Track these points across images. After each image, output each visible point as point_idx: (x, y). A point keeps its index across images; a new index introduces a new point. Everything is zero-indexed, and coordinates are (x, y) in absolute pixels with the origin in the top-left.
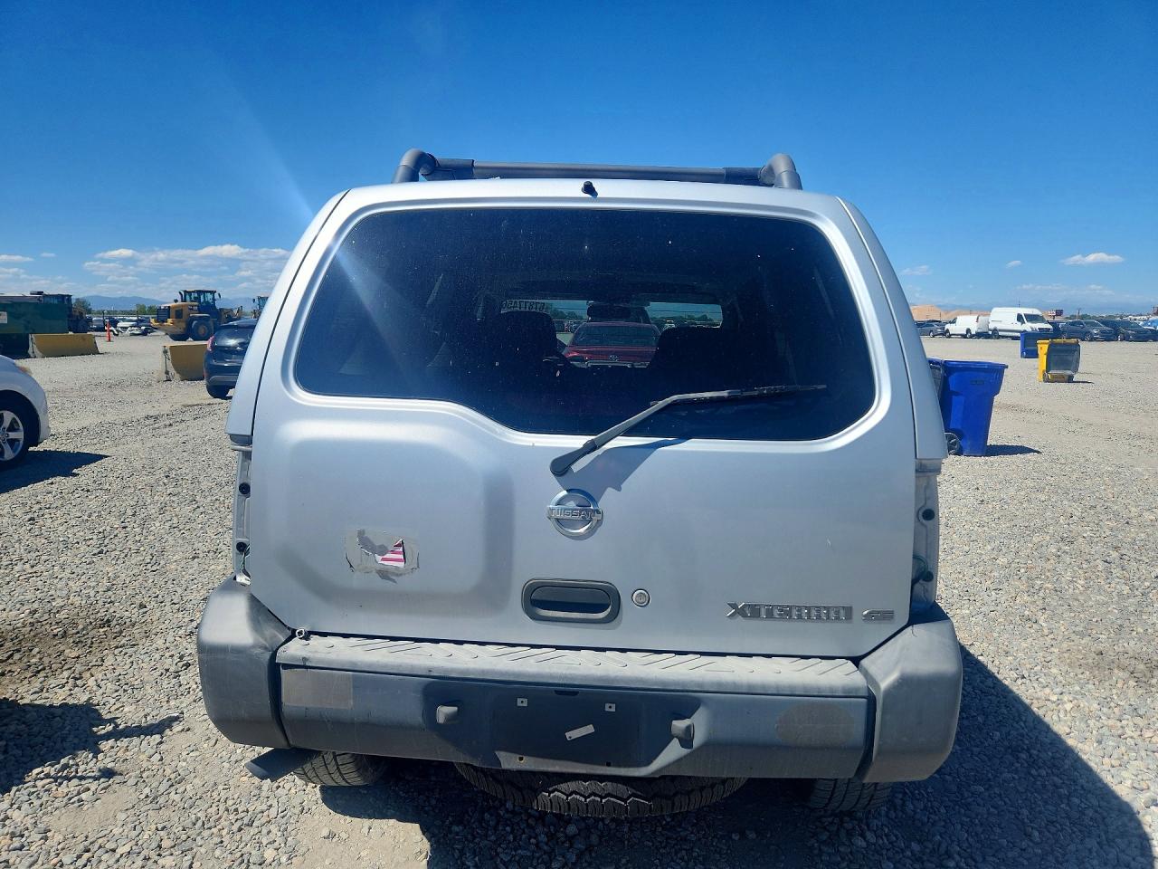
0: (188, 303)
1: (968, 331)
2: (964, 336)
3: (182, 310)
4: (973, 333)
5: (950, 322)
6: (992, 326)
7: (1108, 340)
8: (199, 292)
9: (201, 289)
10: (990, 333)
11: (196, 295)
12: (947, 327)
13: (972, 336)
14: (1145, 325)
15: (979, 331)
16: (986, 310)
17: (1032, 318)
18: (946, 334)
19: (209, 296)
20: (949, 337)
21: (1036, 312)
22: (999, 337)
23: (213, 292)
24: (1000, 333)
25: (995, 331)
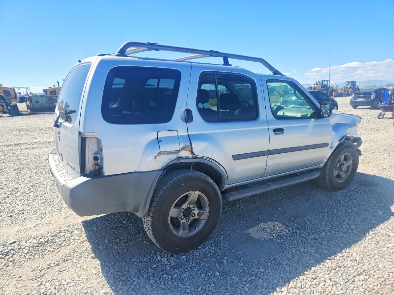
0: (319, 85)
3: (316, 88)
8: (323, 81)
9: (323, 80)
11: (322, 82)
19: (326, 83)
23: (327, 81)
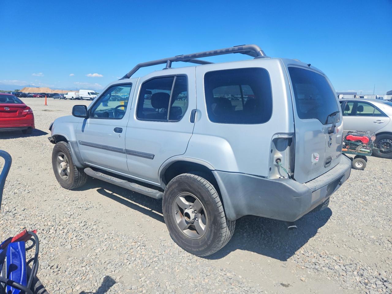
1: (73, 97)
2: (71, 99)
4: (74, 98)
5: (66, 94)
6: (80, 96)
7: (114, 101)
10: (80, 98)
12: (65, 96)
13: (74, 99)
14: (122, 96)
15: (76, 97)
16: (77, 90)
17: (92, 93)
18: (64, 98)
20: (66, 99)
21: (94, 92)
22: (83, 99)
24: (83, 98)
25: (81, 97)
